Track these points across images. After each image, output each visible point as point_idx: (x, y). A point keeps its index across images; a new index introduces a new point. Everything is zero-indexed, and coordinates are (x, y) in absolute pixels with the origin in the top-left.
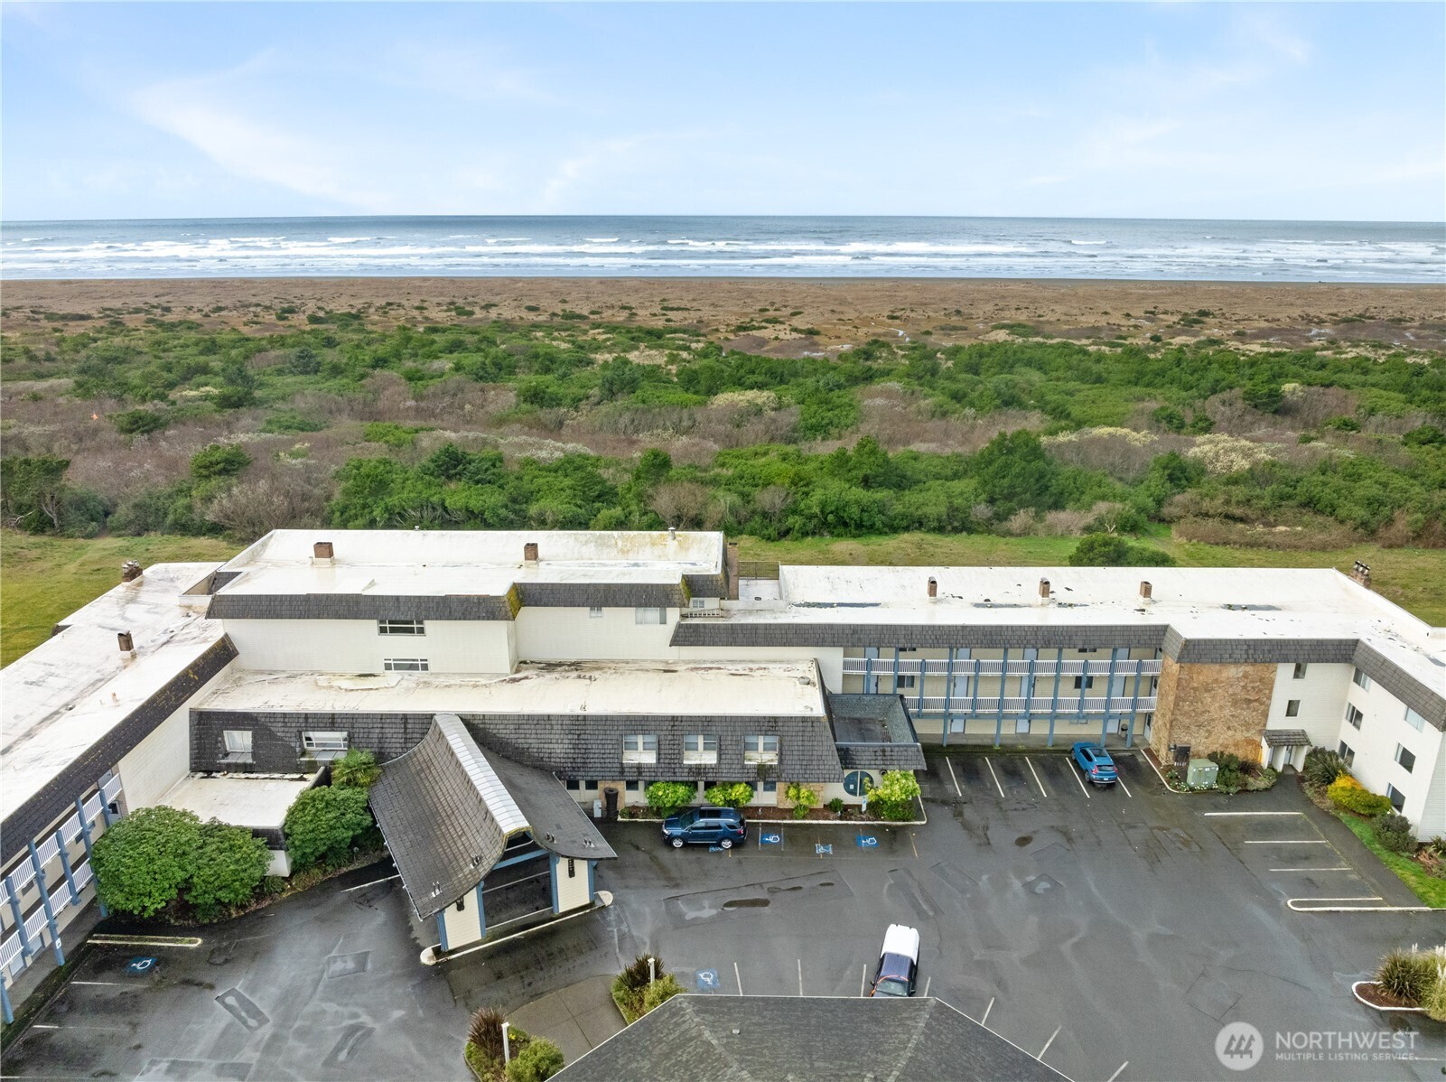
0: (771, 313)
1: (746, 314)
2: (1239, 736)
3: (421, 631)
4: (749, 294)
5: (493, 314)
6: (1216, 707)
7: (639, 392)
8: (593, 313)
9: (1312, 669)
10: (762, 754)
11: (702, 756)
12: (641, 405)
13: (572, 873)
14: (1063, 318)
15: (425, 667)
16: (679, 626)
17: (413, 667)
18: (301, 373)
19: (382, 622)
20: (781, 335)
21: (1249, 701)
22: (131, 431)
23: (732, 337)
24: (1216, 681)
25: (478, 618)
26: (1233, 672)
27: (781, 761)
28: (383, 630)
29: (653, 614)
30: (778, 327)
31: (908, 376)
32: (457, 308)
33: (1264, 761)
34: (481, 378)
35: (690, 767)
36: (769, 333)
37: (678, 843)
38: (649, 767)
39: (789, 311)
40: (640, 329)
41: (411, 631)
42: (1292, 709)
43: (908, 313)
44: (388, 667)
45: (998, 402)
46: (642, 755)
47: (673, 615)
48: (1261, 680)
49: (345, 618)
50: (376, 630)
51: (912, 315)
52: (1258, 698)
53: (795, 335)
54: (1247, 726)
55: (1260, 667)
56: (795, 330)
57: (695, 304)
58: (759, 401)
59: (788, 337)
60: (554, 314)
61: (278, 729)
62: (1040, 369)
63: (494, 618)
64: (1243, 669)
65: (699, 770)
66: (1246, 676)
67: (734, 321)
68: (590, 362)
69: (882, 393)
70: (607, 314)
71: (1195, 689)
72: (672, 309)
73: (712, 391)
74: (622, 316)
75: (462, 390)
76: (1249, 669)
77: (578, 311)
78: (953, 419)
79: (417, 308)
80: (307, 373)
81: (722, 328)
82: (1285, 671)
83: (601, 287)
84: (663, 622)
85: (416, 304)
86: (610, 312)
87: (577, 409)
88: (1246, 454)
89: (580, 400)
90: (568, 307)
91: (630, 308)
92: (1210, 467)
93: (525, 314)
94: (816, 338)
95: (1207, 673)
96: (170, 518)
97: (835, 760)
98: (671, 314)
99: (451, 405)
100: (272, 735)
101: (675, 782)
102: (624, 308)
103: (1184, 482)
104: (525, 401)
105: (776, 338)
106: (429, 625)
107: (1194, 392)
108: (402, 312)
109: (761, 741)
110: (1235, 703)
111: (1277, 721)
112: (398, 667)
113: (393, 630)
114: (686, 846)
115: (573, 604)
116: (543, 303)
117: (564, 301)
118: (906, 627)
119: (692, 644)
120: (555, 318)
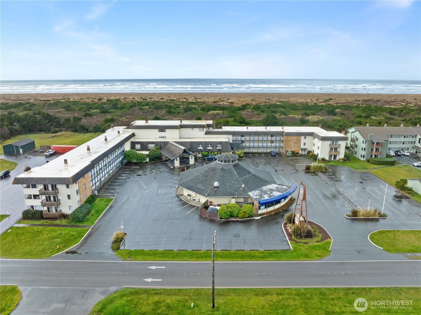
0: (222, 100)
1: (216, 100)
2: (296, 149)
3: (165, 131)
4: (217, 96)
5: (152, 100)
6: (292, 144)
7: (192, 111)
8: (177, 99)
9: (307, 137)
10: (219, 147)
11: (210, 148)
12: (193, 113)
13: (192, 158)
14: (295, 100)
15: (165, 138)
16: (206, 132)
17: (164, 138)
18: (114, 109)
19: (159, 130)
20: (224, 103)
21: (297, 143)
22: (86, 116)
23: (212, 104)
24: (291, 139)
25: (175, 129)
26: (294, 138)
27: (222, 148)
28: (159, 131)
29: (202, 129)
30: (224, 102)
31: (253, 109)
32: (143, 99)
33: (300, 153)
34: (156, 109)
35: (208, 149)
36: (221, 103)
37: (206, 160)
38: (202, 149)
39: (227, 99)
40: (190, 102)
41: (163, 131)
42: (305, 144)
43: (256, 99)
44: (160, 137)
45: (271, 112)
46: (201, 148)
47: (205, 130)
48: (299, 139)
49: (154, 129)
50: (158, 131)
51: (257, 100)
52: (299, 142)
53: (228, 103)
54: (297, 147)
55: (298, 137)
56: (228, 102)
57: (203, 98)
58: (219, 112)
59: (226, 104)
60: (168, 100)
61: (145, 144)
62: (284, 108)
63: (177, 129)
64: (296, 137)
65: (209, 150)
66: (296, 138)
67: (213, 101)
68: (180, 107)
69: (246, 111)
70: (181, 100)
71: (288, 141)
72: (197, 99)
73: (208, 111)
74: (185, 100)
75: (153, 111)
76: (297, 137)
77: (173, 99)
78: (261, 116)
79: (133, 99)
80: (115, 109)
81: (210, 102)
82: (303, 138)
83: (178, 95)
84: (203, 131)
85: (132, 98)
86: (182, 99)
87: (179, 114)
88: (318, 118)
89: (179, 113)
90: (171, 98)
91: (186, 99)
92: (310, 121)
93: (160, 100)
94: (233, 104)
95: (290, 138)
96: (102, 129)
97: (230, 148)
98: (197, 100)
99: (151, 114)
100: (144, 145)
101: (206, 152)
102: (185, 98)
103: (305, 123)
104: (167, 113)
105: (223, 104)
106: (167, 130)
107: (316, 111)
108: (129, 99)
109: (219, 146)
110: (295, 143)
111: (302, 146)
112: (161, 138)
113: (161, 131)
114: (208, 160)
115: (189, 128)
116: (164, 98)
117: (170, 97)
118: (242, 132)
119: (208, 134)
120: (168, 101)
